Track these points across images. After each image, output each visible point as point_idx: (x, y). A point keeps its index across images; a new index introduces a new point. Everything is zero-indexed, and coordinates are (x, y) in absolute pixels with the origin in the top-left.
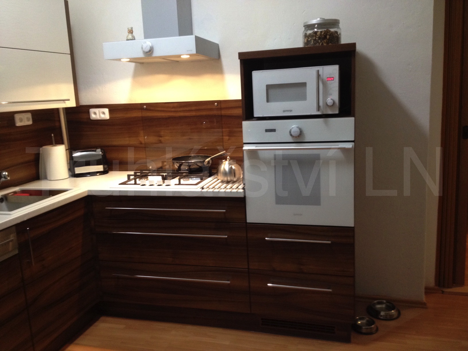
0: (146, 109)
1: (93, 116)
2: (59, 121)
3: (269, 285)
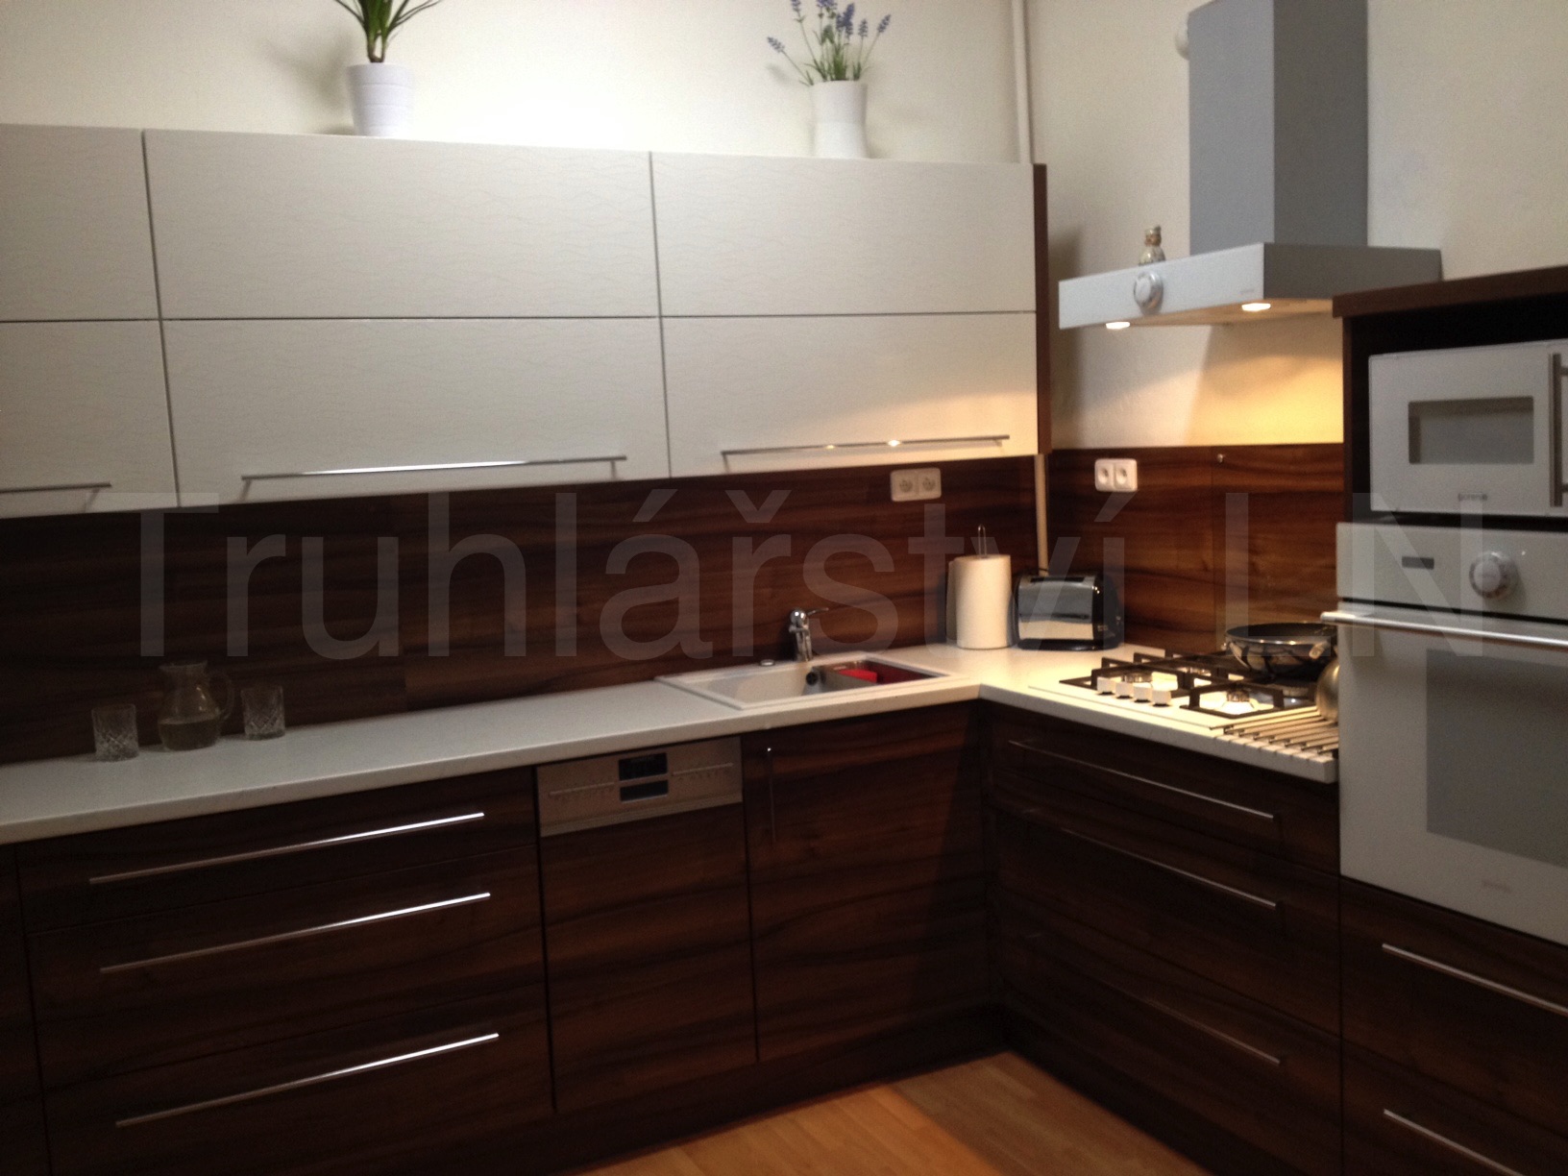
0: (1224, 465)
1: (1102, 481)
2: (1033, 491)
3: (1387, 1112)
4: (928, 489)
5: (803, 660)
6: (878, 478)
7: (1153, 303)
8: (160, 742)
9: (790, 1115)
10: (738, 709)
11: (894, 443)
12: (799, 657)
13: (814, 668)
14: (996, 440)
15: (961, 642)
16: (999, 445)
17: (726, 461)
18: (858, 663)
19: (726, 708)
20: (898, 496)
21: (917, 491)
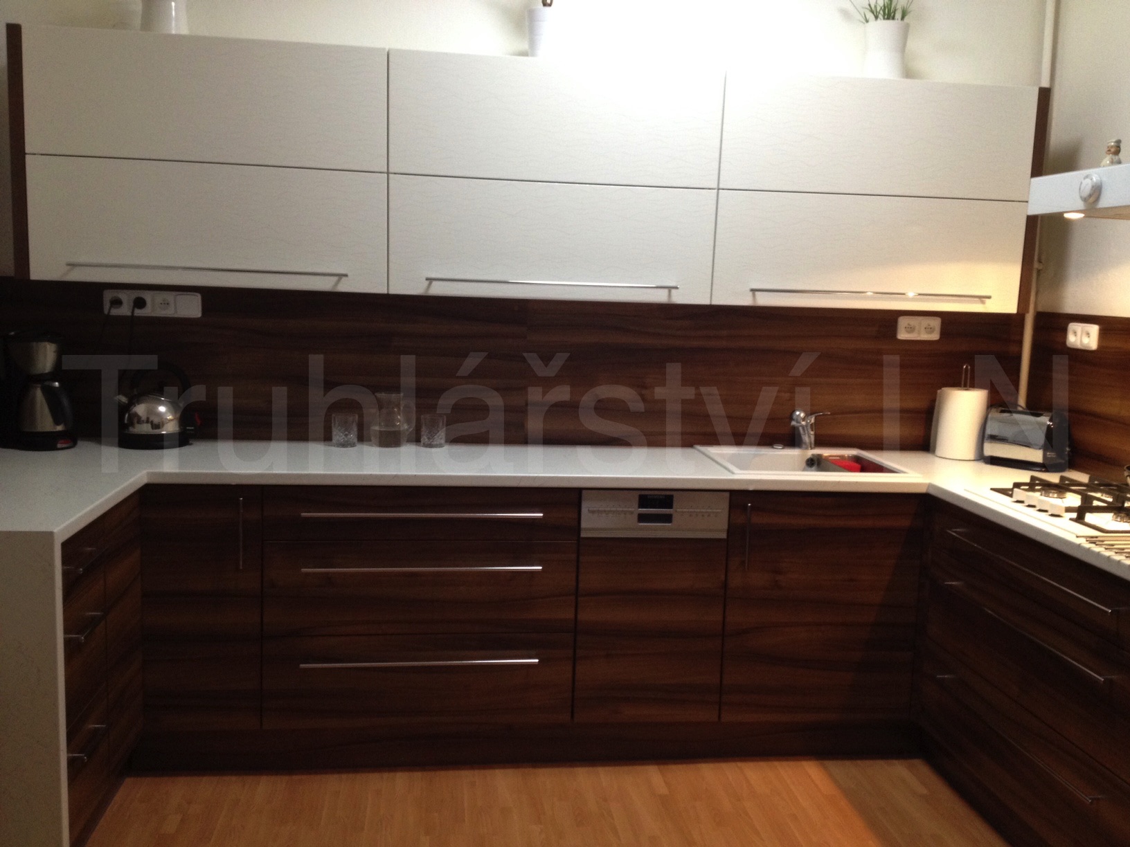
1: (1071, 340)
4: (929, 333)
5: (807, 448)
6: (888, 320)
7: (1092, 200)
8: (370, 440)
9: (739, 764)
10: (733, 473)
11: (911, 294)
12: (804, 446)
13: (813, 455)
14: (982, 298)
15: (939, 452)
16: (983, 303)
17: (754, 296)
18: (849, 457)
19: (726, 472)
20: (902, 335)
21: (919, 333)
